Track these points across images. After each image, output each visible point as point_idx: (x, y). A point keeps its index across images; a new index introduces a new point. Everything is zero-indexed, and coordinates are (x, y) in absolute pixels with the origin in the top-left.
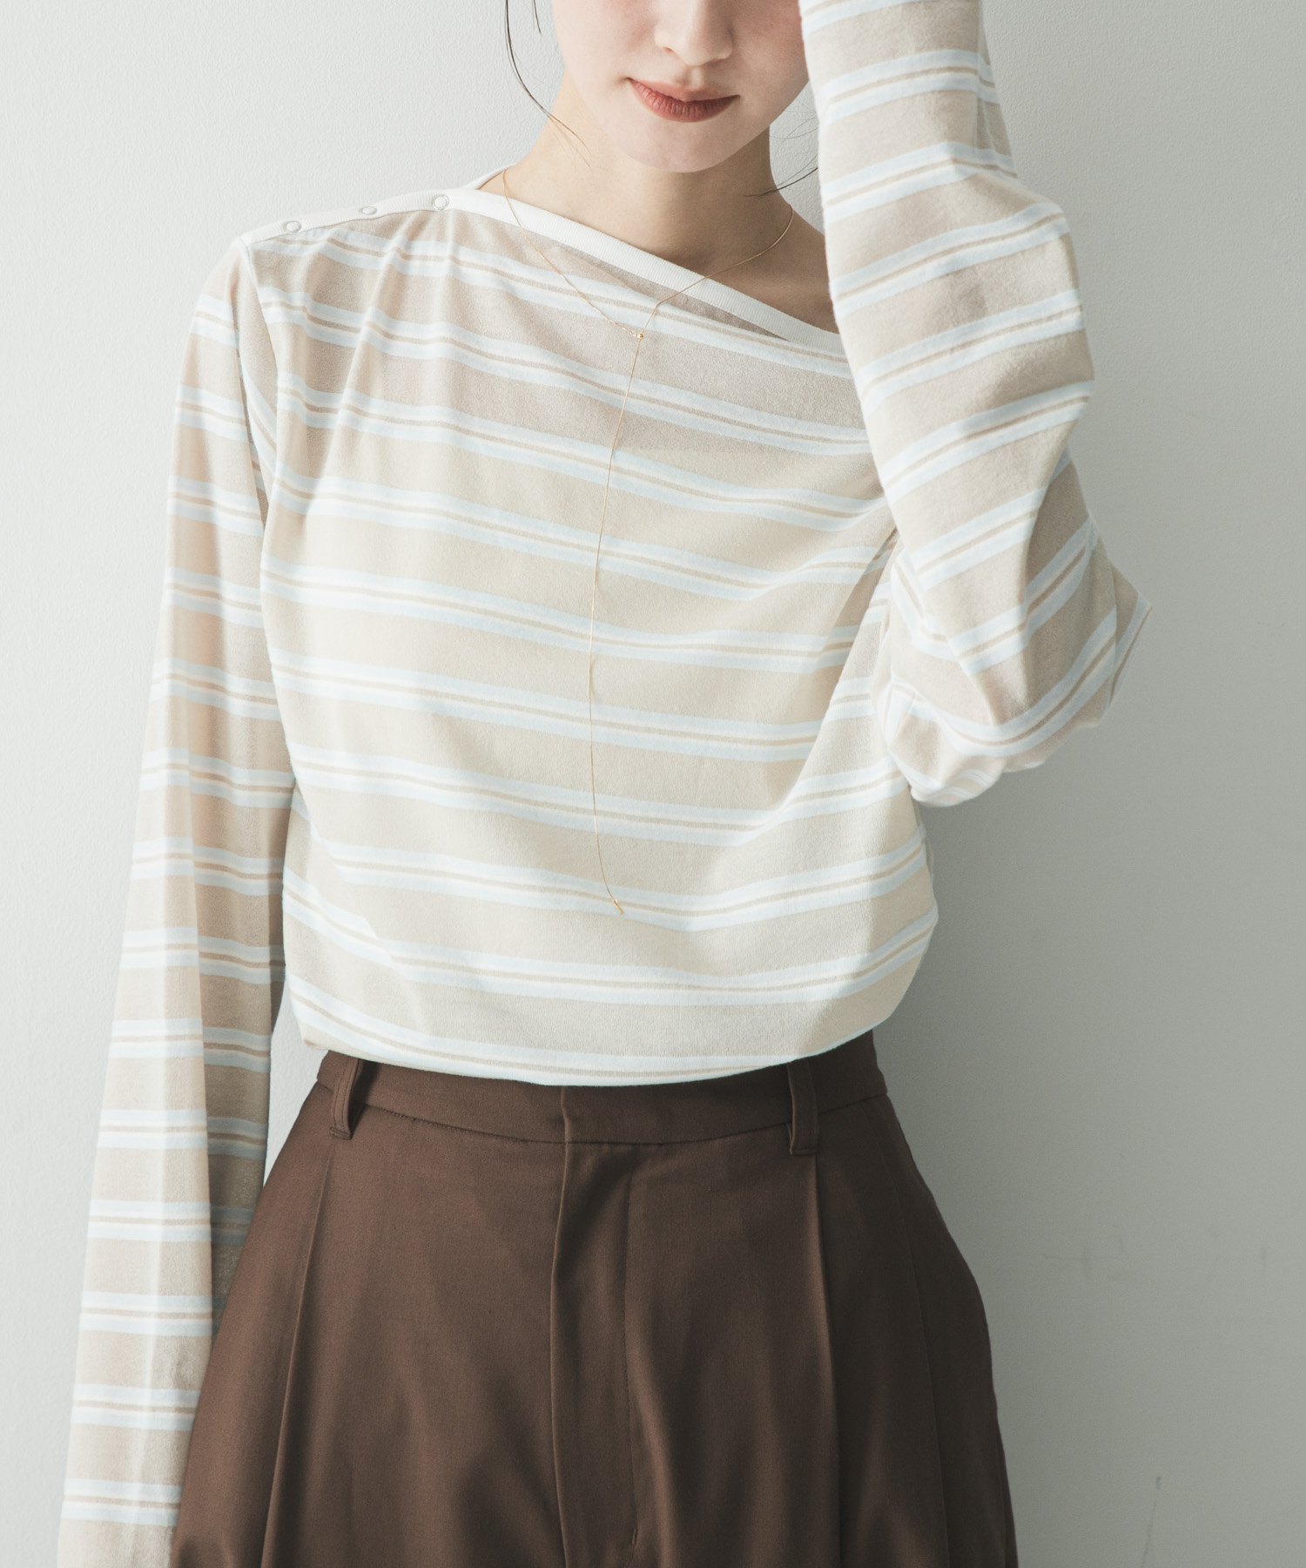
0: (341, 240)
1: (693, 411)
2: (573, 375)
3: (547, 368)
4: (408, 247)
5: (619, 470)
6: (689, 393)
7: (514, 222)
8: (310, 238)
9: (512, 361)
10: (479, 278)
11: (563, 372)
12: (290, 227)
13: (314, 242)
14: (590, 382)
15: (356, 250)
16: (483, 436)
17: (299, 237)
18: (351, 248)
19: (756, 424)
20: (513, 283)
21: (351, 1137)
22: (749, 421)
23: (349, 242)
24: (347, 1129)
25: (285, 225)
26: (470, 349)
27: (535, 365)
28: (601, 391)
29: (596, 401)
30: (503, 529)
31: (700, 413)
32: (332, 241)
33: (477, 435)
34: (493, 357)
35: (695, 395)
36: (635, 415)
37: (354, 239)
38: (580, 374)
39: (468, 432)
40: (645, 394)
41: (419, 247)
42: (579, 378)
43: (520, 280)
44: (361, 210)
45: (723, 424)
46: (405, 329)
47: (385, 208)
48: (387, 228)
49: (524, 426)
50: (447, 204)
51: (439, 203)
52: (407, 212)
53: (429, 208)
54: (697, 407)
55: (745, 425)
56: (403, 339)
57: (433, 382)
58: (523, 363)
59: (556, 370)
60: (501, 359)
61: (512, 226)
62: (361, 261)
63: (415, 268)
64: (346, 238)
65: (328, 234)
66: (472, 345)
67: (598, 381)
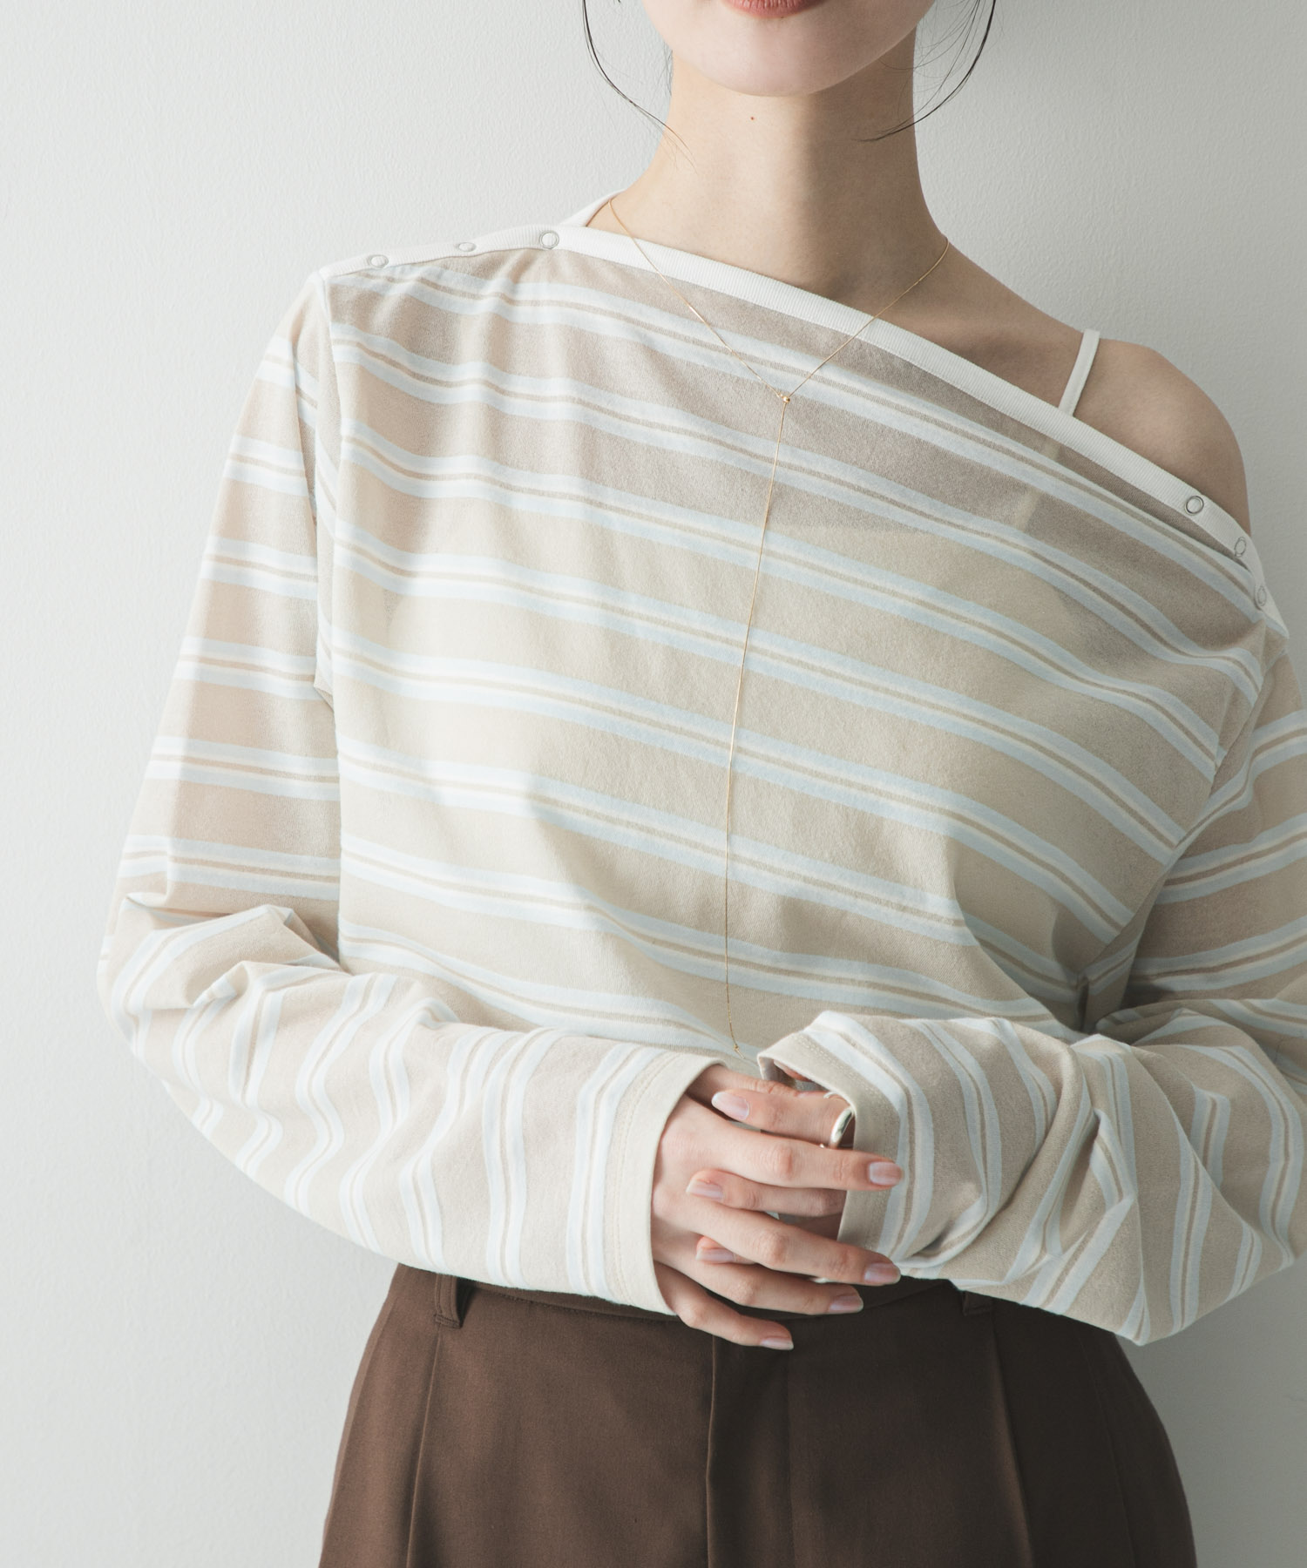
0: (432, 279)
1: (859, 489)
2: (721, 443)
3: (691, 434)
4: (514, 290)
5: (770, 553)
6: (855, 468)
7: (646, 266)
8: (397, 275)
9: (650, 425)
10: (607, 328)
11: (709, 439)
12: (375, 262)
13: (400, 281)
14: (742, 451)
15: (451, 291)
16: (617, 510)
17: (385, 273)
18: (445, 289)
19: (927, 511)
20: (651, 334)
21: (461, 1325)
22: (919, 507)
23: (442, 283)
24: (455, 1317)
25: (370, 259)
26: (601, 410)
27: (678, 431)
28: (753, 460)
29: (748, 473)
30: (641, 617)
31: (866, 492)
32: (422, 280)
33: (611, 508)
34: (628, 419)
35: (861, 471)
36: (793, 489)
37: (452, 279)
38: (729, 441)
39: (600, 505)
40: (804, 465)
41: (527, 290)
42: (728, 446)
43: (660, 330)
44: (458, 246)
45: (891, 506)
46: (520, 384)
47: (485, 244)
48: (487, 268)
49: (665, 500)
50: (557, 243)
51: (547, 240)
52: (510, 250)
53: (536, 246)
54: (863, 485)
55: (916, 511)
56: (516, 395)
57: (559, 448)
58: (663, 428)
59: (702, 437)
60: (637, 421)
61: (642, 271)
62: (457, 304)
63: (522, 315)
64: (439, 276)
65: (418, 272)
66: (604, 405)
67: (750, 449)
